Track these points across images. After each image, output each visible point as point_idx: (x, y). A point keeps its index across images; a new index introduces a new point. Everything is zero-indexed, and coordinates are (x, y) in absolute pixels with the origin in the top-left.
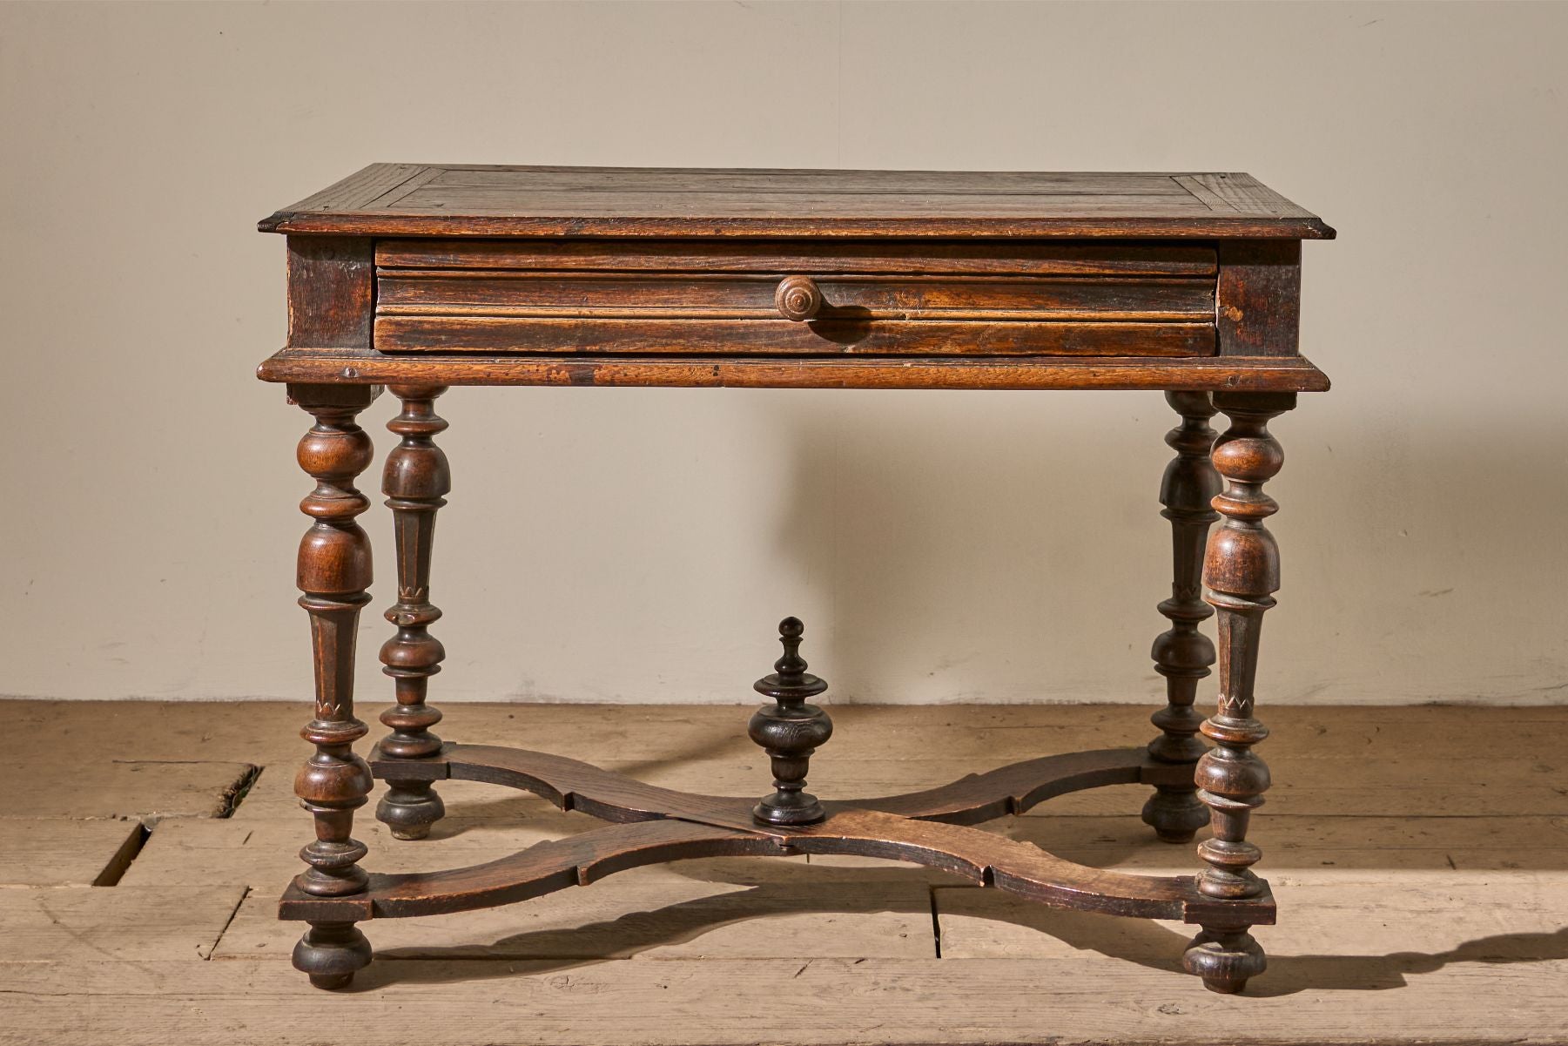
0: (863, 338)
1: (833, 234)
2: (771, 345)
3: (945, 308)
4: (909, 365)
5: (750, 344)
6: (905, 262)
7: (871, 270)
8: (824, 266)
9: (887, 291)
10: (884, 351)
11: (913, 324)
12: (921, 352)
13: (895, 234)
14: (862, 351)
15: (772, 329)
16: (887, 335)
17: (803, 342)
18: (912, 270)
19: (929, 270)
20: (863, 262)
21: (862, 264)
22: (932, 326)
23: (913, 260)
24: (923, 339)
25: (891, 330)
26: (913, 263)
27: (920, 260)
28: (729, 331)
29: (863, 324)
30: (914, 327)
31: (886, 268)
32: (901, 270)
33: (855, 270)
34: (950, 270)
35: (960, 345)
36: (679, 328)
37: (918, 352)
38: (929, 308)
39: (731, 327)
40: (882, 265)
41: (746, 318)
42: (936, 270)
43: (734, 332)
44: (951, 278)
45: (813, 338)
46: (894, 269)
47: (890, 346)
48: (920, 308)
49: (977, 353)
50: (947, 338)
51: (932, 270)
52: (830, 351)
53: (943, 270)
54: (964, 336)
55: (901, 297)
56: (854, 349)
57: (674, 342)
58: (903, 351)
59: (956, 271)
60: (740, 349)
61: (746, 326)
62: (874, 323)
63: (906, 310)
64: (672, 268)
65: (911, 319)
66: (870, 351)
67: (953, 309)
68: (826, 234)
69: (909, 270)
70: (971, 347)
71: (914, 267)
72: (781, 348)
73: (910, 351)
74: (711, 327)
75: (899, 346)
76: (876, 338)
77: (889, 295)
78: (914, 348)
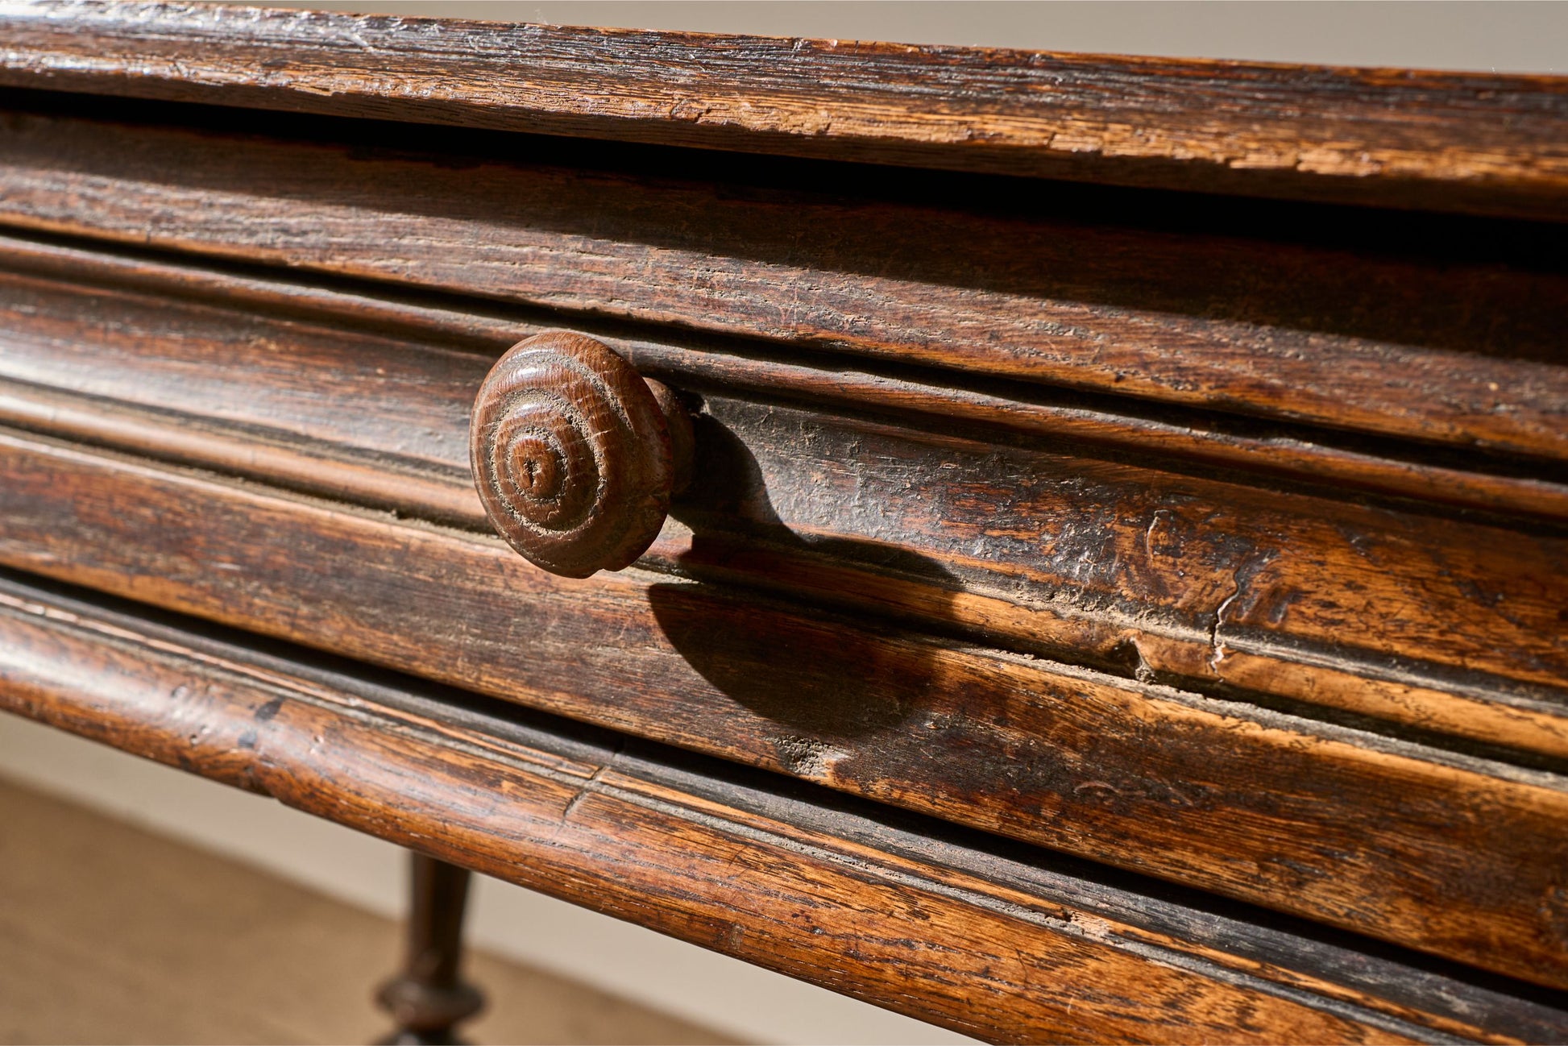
0: (890, 722)
1: (757, 123)
2: (492, 658)
3: (1383, 657)
4: (1096, 928)
5: (413, 630)
6: (1169, 341)
7: (973, 365)
8: (748, 311)
9: (1072, 501)
10: (987, 819)
11: (1164, 708)
12: (1184, 876)
13: (1089, 145)
14: (880, 788)
15: (498, 586)
16: (1012, 736)
17: (620, 675)
18: (1204, 393)
19: (1308, 410)
20: (942, 311)
21: (933, 322)
22: (1267, 745)
23: (1221, 332)
24: (1208, 804)
25: (1035, 716)
26: (1215, 349)
27: (1264, 339)
28: (341, 558)
29: (899, 648)
30: (1164, 727)
31: (1056, 362)
32: (1141, 384)
33: (897, 349)
34: (1439, 429)
35: (1422, 896)
36: (176, 505)
37: (1165, 872)
38: (1286, 638)
39: (346, 543)
40: (1037, 340)
41: (407, 512)
42: (1358, 413)
43: (360, 566)
44: (1447, 478)
45: (660, 670)
46: (1103, 374)
47: (1024, 799)
48: (1231, 628)
49: (1527, 974)
50: (1351, 836)
51: (1328, 413)
52: (730, 750)
53: (1396, 418)
54: (1457, 851)
55: (1139, 544)
56: (840, 770)
57: (161, 561)
58: (1085, 847)
59: (1486, 437)
60: (381, 645)
61: (405, 554)
62: (955, 660)
63: (1151, 625)
64: (163, 237)
65: (1161, 676)
66: (915, 799)
67: (1431, 669)
68: (720, 118)
69: (1184, 393)
70: (1495, 928)
71: (1222, 380)
72: (530, 683)
73: (1122, 854)
74: (280, 527)
75: (1065, 813)
76: (955, 740)
77: (1080, 524)
78: (1148, 845)
